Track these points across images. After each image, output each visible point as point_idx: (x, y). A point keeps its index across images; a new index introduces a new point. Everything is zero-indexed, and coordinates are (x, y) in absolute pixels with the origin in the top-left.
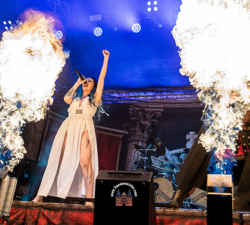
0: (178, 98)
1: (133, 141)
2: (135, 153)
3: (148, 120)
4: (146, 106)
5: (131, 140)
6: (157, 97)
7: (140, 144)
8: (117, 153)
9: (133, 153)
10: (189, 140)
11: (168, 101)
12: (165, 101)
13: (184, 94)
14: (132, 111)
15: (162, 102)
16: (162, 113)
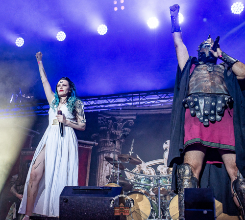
0: (152, 104)
1: (103, 152)
2: (106, 165)
3: (119, 129)
4: (117, 113)
5: (101, 152)
6: (129, 104)
7: (112, 156)
8: (86, 166)
9: (104, 166)
10: (166, 149)
11: (141, 108)
12: (137, 107)
13: (159, 99)
14: (102, 120)
15: (134, 108)
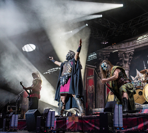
3: (128, 58)
11: (136, 45)
14: (120, 55)
15: (133, 46)
16: (134, 52)
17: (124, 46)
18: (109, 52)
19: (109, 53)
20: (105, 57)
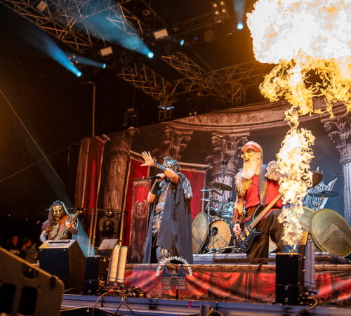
3: (233, 149)
4: (230, 131)
11: (255, 122)
12: (251, 122)
14: (216, 139)
15: (248, 123)
16: (248, 137)
17: (228, 122)
18: (191, 130)
19: (192, 133)
20: (180, 139)
